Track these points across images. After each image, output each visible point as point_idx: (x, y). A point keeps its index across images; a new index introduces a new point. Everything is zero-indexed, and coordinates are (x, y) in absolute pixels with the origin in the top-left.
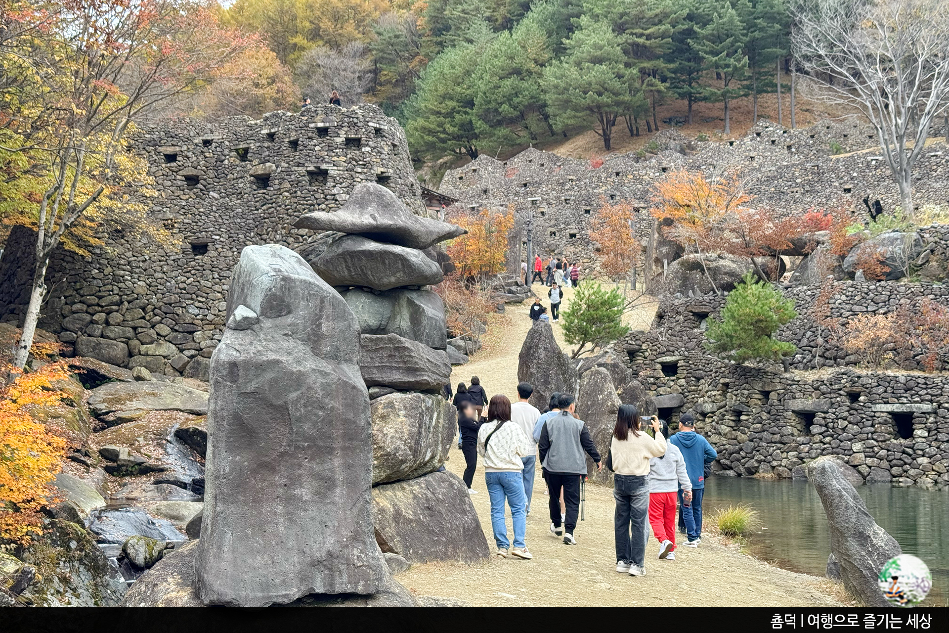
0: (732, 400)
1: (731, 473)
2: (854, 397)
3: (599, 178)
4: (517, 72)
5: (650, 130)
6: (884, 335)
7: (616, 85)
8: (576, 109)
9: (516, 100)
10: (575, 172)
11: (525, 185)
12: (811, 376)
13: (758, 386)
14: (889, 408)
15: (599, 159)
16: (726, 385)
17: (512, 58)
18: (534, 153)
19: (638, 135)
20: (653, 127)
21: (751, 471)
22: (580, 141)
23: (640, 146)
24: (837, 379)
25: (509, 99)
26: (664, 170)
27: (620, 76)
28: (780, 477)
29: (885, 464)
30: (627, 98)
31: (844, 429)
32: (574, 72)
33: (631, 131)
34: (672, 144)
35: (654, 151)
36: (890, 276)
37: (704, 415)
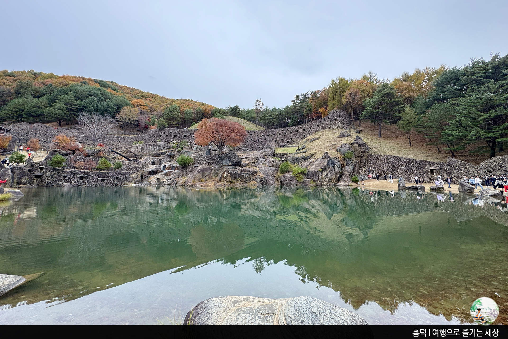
0: (52, 174)
1: (49, 186)
2: (74, 174)
3: (56, 131)
4: (38, 107)
5: (71, 124)
6: (81, 165)
7: (64, 115)
8: (52, 117)
9: (37, 112)
10: (49, 129)
11: (35, 130)
12: (67, 170)
13: (57, 172)
14: (80, 175)
15: (57, 127)
16: (51, 171)
17: (37, 104)
18: (40, 124)
19: (68, 124)
20: (72, 123)
21: (52, 185)
22: (54, 123)
23: (68, 127)
24: (72, 171)
25: (35, 112)
26: (72, 132)
27: (64, 113)
28: (58, 186)
29: (77, 184)
30: (66, 117)
31: (71, 179)
32: (53, 110)
33: (67, 123)
34: (76, 127)
35: (71, 128)
36: (88, 156)
37: (46, 176)
